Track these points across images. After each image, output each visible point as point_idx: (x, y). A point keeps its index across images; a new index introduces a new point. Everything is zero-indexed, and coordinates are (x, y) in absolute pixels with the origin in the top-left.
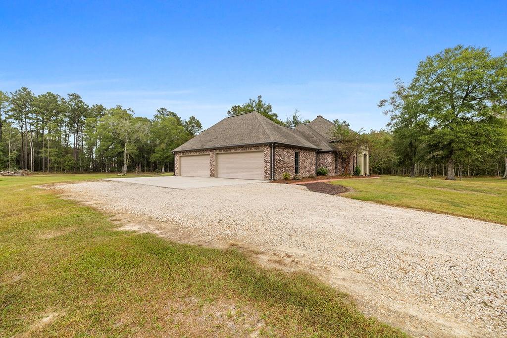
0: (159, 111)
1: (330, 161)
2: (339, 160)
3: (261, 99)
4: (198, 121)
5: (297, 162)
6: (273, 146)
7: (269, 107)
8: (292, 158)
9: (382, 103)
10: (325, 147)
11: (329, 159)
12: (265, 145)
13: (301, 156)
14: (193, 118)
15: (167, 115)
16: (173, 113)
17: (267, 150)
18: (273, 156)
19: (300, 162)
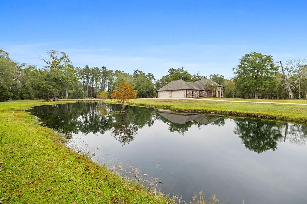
0: (135, 71)
1: (205, 93)
2: (208, 93)
3: (183, 68)
4: (152, 75)
5: (193, 93)
6: (186, 90)
7: (187, 71)
8: (192, 92)
9: (233, 69)
10: (203, 89)
11: (204, 92)
12: (185, 89)
13: (194, 92)
14: (150, 73)
15: (139, 73)
16: (141, 72)
17: (185, 91)
18: (186, 92)
19: (194, 93)
